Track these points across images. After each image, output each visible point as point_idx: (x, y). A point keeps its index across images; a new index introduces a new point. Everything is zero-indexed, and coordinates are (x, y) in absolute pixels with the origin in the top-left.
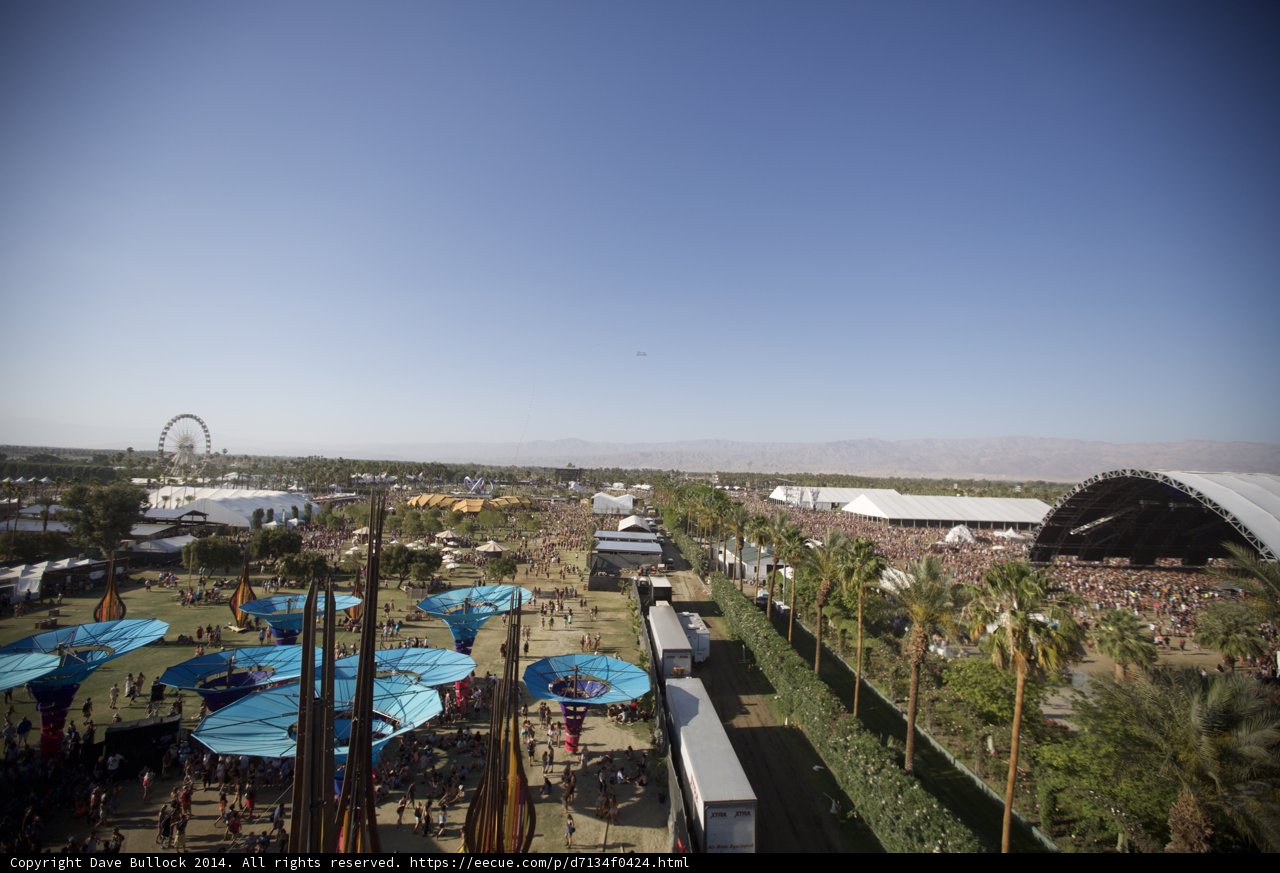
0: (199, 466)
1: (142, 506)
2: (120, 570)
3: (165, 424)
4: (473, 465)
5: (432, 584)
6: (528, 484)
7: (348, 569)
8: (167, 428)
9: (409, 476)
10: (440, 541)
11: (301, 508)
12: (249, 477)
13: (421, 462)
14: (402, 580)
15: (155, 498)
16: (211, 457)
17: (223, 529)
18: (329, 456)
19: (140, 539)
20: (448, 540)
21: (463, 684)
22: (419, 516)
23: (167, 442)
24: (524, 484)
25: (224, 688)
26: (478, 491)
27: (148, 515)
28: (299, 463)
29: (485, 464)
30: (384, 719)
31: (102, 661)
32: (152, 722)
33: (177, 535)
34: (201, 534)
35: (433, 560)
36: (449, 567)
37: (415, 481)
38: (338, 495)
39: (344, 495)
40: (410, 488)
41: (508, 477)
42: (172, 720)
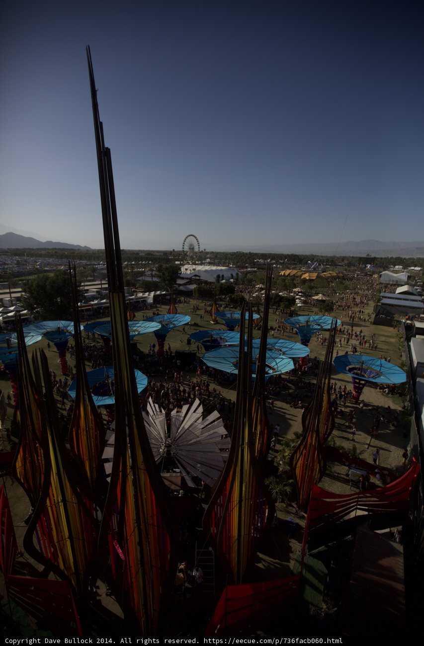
0: (196, 256)
1: (179, 272)
2: (174, 296)
3: (184, 240)
4: (312, 255)
5: (290, 312)
6: (342, 265)
7: (254, 302)
8: (185, 241)
9: (280, 261)
10: (295, 292)
11: (234, 275)
12: (214, 261)
13: (286, 254)
14: (277, 309)
15: (183, 269)
16: (200, 252)
17: (206, 282)
18: (245, 251)
19: (180, 285)
20: (299, 292)
21: (303, 359)
22: (285, 280)
23: (185, 247)
24: (340, 265)
25: (210, 344)
26: (314, 269)
27: (181, 276)
28: (233, 254)
29: (319, 255)
30: (270, 367)
31: (172, 328)
32: (188, 352)
33: (191, 284)
34: (199, 284)
35: (292, 301)
36: (298, 305)
37: (283, 263)
38: (249, 269)
39: (251, 269)
40: (281, 267)
41: (331, 261)
42: (194, 352)
